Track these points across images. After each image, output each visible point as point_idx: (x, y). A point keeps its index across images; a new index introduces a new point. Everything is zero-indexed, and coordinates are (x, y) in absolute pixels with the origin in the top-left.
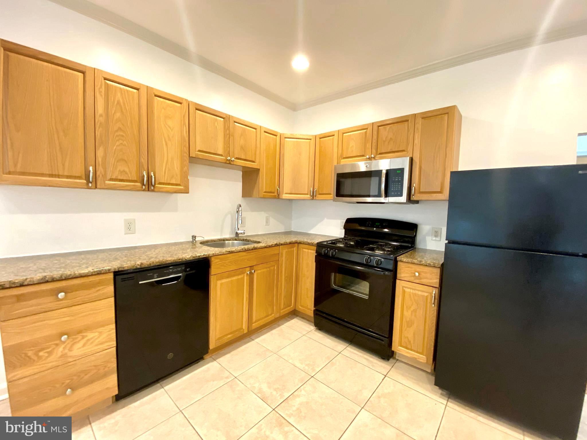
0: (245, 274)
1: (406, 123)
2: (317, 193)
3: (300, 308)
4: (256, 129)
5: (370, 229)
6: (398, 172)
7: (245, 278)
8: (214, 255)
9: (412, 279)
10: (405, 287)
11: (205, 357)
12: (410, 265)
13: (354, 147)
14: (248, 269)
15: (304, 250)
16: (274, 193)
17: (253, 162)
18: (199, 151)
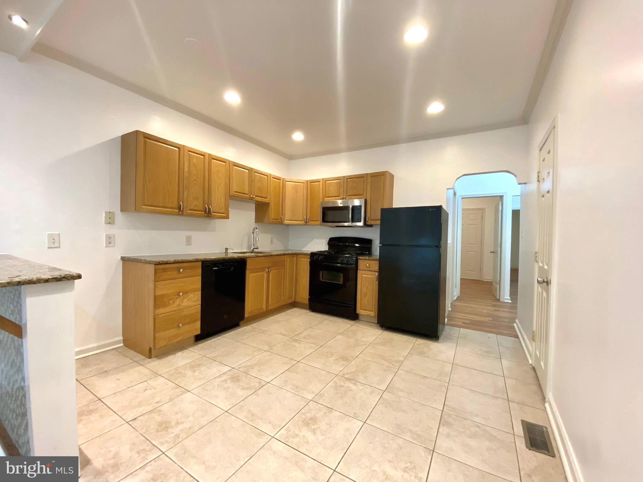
0: (265, 272)
1: (362, 179)
2: (309, 220)
3: (298, 300)
4: (267, 176)
5: (344, 244)
6: (358, 207)
7: (265, 274)
8: (249, 257)
9: (365, 269)
10: (363, 274)
11: (241, 323)
12: (364, 261)
13: (333, 190)
14: (267, 269)
15: (301, 259)
16: (279, 219)
17: (266, 198)
18: (235, 192)
